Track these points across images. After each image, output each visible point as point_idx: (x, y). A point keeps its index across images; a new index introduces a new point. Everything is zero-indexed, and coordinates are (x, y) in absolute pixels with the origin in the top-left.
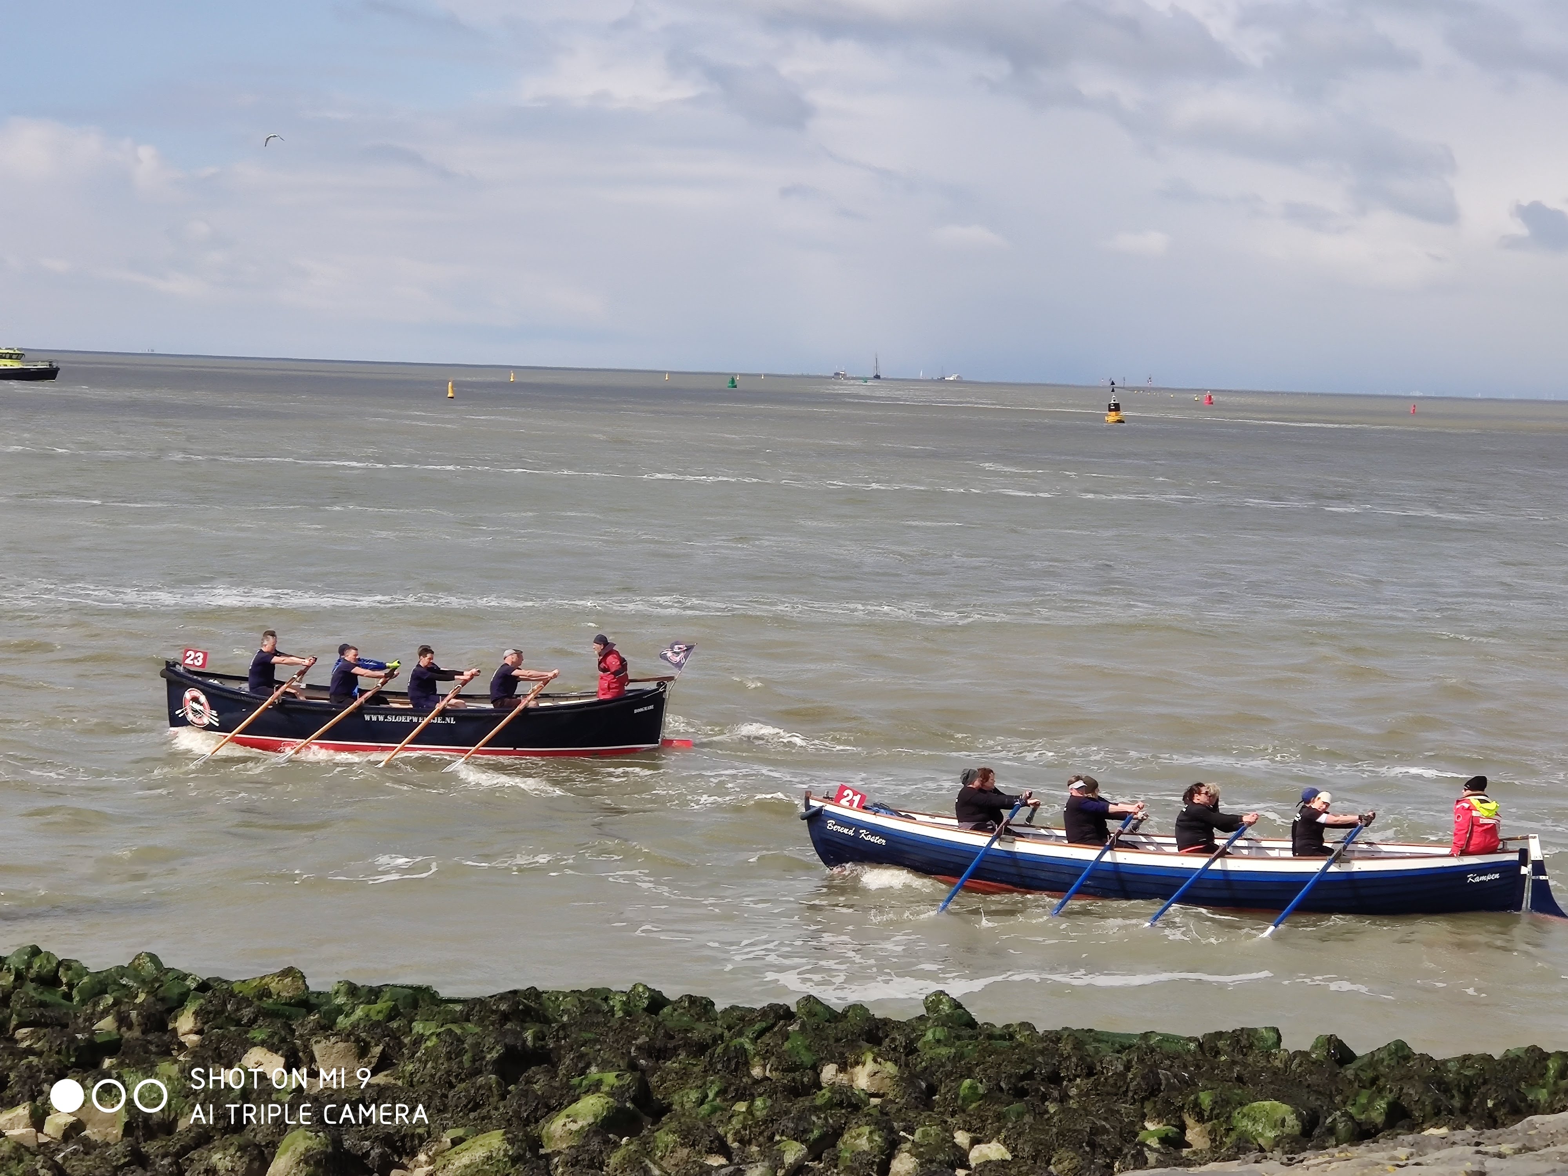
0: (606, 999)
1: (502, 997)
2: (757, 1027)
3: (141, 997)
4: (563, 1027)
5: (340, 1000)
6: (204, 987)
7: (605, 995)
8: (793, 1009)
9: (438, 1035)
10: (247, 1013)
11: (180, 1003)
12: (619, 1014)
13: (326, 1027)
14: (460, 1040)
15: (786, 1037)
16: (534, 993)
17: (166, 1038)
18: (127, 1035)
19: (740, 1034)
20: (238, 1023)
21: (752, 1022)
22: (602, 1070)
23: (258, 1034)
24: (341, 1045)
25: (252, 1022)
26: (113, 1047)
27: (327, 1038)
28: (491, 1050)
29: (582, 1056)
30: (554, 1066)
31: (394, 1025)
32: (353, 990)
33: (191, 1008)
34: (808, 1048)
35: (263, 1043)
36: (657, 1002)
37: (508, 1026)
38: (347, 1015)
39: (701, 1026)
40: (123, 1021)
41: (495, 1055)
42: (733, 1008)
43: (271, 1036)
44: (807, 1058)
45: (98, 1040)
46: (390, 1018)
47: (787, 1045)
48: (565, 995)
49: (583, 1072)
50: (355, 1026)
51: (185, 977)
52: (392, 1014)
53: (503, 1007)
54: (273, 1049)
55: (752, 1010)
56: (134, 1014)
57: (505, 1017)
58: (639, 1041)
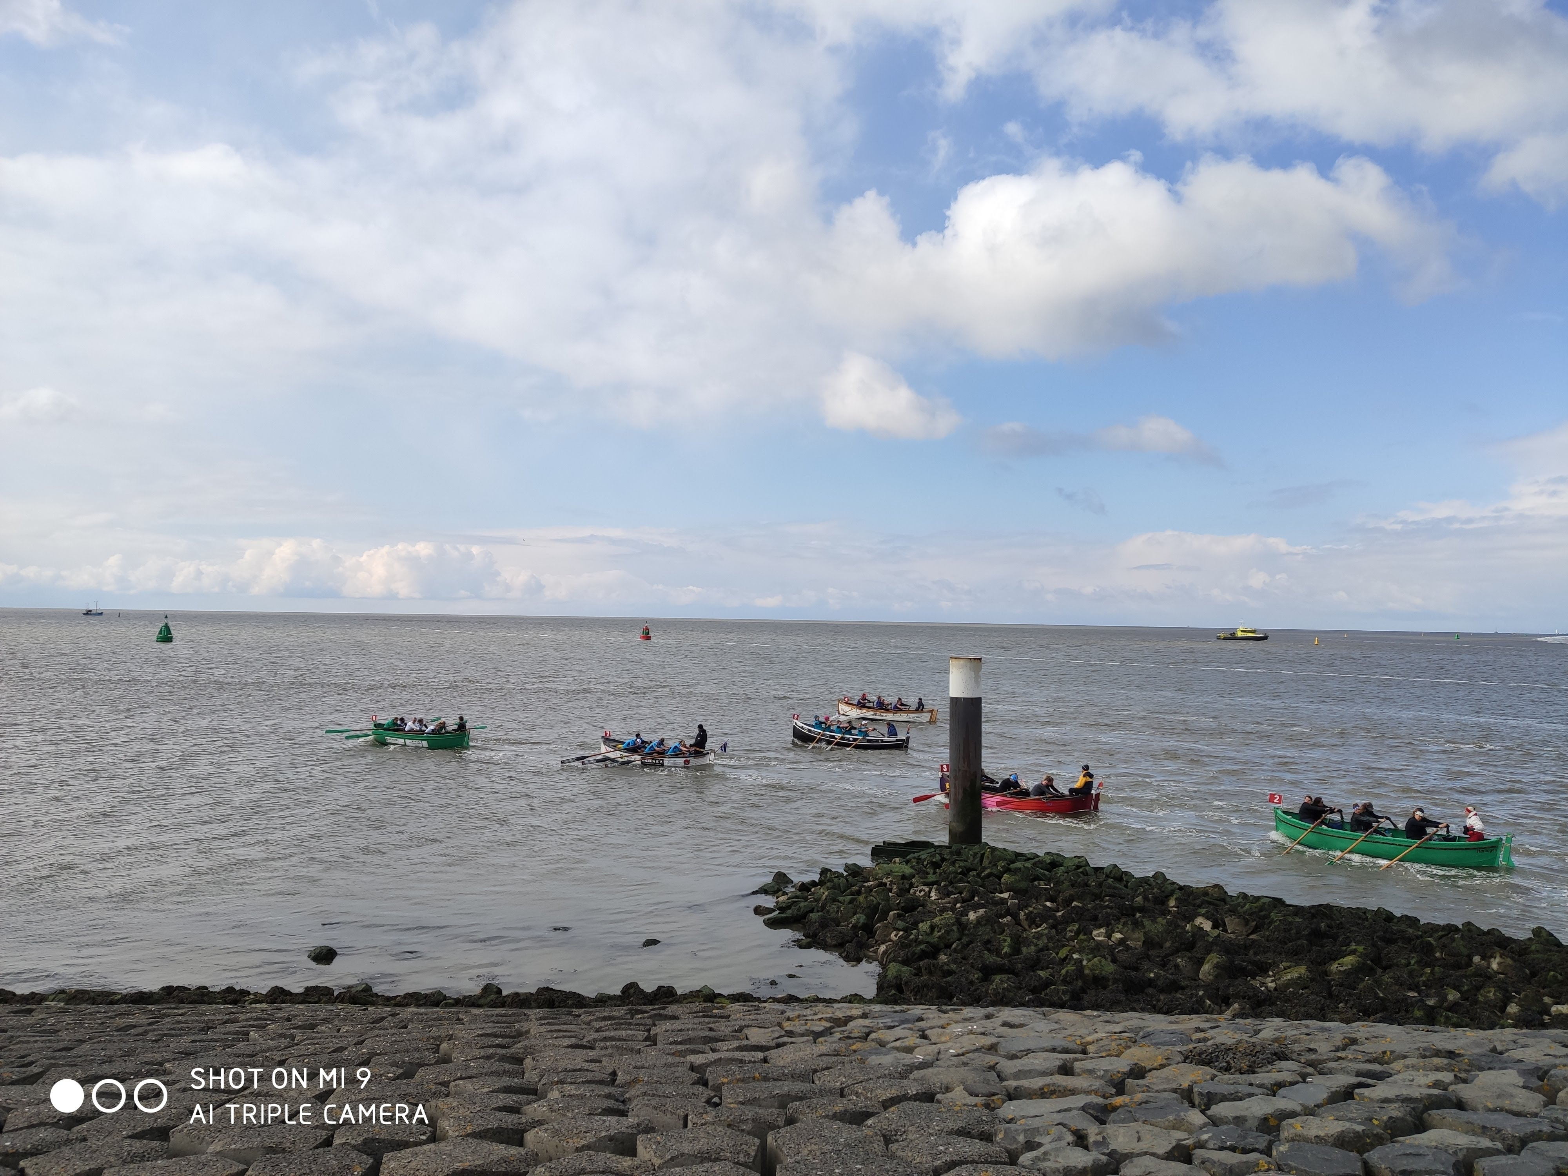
0: (1364, 913)
1: (1313, 906)
2: (1440, 933)
3: (1156, 890)
4: (1341, 923)
5: (1240, 900)
6: (1181, 888)
7: (1365, 911)
8: (1461, 927)
9: (1280, 920)
10: (1198, 902)
11: (1172, 894)
12: (1371, 920)
13: (1233, 911)
14: (1291, 923)
15: (1453, 940)
16: (1328, 907)
17: (1163, 908)
18: (1147, 904)
19: (1431, 937)
20: (1194, 905)
21: (1437, 931)
22: (1358, 944)
23: (1203, 911)
24: (1237, 920)
25: (1200, 906)
26: (1142, 909)
27: (1231, 916)
28: (1304, 930)
29: (1348, 937)
30: (1335, 940)
31: (1263, 913)
32: (1245, 896)
33: (1175, 896)
34: (1465, 946)
35: (1203, 915)
36: (1389, 917)
37: (1315, 920)
38: (1242, 907)
39: (1410, 930)
40: (1146, 898)
41: (1305, 932)
42: (1428, 923)
43: (1207, 912)
44: (1465, 951)
45: (1135, 905)
46: (1261, 911)
47: (1454, 945)
48: (1345, 909)
49: (1348, 945)
50: (1245, 913)
51: (1174, 883)
52: (1262, 908)
53: (1313, 911)
54: (1208, 918)
55: (1439, 925)
56: (1150, 896)
57: (1313, 916)
58: (1378, 934)
